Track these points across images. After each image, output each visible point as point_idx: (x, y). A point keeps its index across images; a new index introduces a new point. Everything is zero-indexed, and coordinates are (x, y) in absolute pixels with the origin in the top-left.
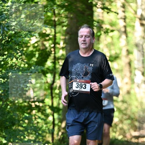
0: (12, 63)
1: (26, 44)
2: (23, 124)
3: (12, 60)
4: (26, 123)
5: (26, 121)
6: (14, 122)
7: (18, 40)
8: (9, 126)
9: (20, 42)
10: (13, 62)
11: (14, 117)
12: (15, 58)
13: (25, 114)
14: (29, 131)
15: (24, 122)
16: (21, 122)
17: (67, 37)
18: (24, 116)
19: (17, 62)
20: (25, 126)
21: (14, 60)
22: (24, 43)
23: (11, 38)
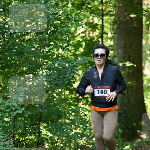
0: (58, 54)
1: (72, 34)
2: (70, 117)
3: (58, 50)
4: (73, 116)
5: (73, 114)
6: (60, 115)
11: (60, 109)
12: (61, 49)
14: (76, 124)
15: (71, 114)
16: (68, 115)
17: (115, 27)
18: (71, 109)
19: (63, 53)
20: (72, 119)
21: (61, 51)
22: (70, 33)
23: (57, 28)
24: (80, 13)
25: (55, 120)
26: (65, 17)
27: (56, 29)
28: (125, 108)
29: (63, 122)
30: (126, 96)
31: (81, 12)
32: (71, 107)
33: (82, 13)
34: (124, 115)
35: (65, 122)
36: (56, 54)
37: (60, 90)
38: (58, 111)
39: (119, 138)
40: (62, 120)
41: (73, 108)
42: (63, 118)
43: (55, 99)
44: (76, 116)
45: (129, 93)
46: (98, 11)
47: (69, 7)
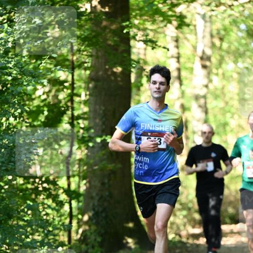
0: (7, 125)
1: (29, 96)
2: (25, 216)
3: (8, 119)
4: (29, 215)
5: (29, 212)
6: (11, 213)
7: (16, 90)
8: (3, 220)
9: (21, 93)
10: (9, 123)
11: (10, 205)
12: (13, 117)
13: (28, 202)
14: (34, 227)
15: (26, 213)
16: (22, 213)
17: (91, 85)
19: (14, 123)
20: (27, 220)
21: (12, 119)
22: (26, 94)
23: (7, 87)
24: (41, 65)
25: (3, 222)
26: (18, 70)
27: (5, 88)
28: (106, 204)
29: (15, 224)
30: (107, 186)
31: (41, 63)
32: (27, 203)
33: (43, 64)
34: (104, 215)
35: (17, 224)
36: (4, 125)
37: (10, 177)
38: (8, 208)
39: (96, 248)
40: (13, 221)
41: (30, 204)
42: (15, 219)
43: (3, 191)
44: (34, 216)
45: (111, 182)
46: (67, 63)
47: (24, 57)
